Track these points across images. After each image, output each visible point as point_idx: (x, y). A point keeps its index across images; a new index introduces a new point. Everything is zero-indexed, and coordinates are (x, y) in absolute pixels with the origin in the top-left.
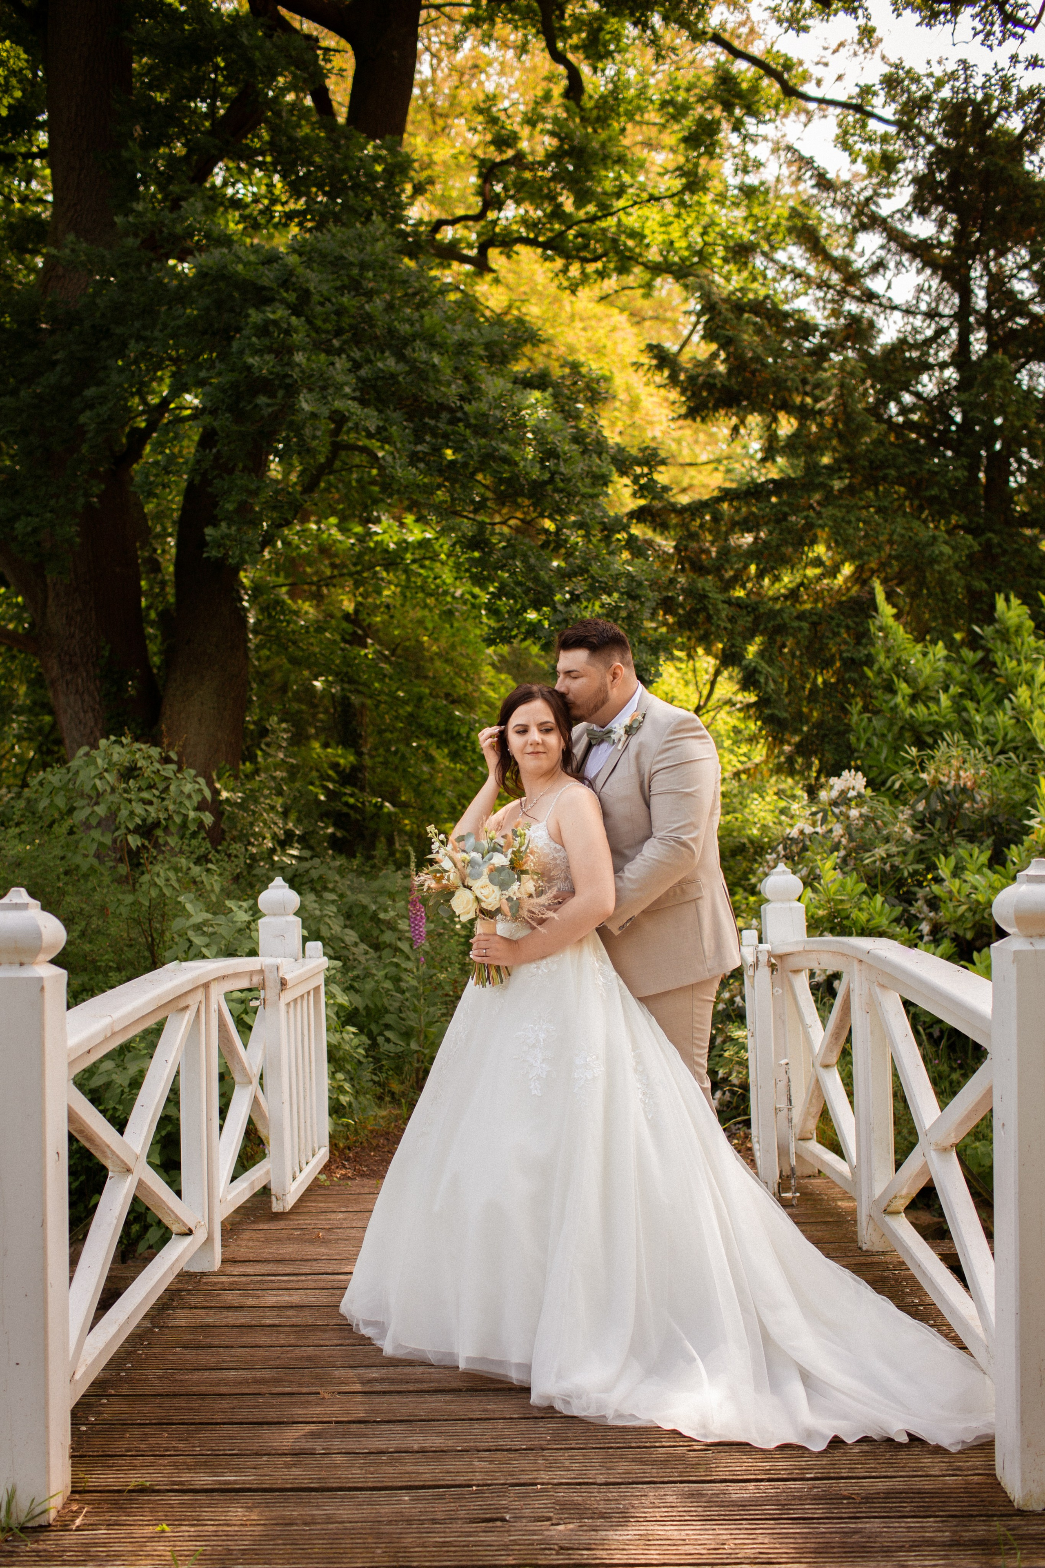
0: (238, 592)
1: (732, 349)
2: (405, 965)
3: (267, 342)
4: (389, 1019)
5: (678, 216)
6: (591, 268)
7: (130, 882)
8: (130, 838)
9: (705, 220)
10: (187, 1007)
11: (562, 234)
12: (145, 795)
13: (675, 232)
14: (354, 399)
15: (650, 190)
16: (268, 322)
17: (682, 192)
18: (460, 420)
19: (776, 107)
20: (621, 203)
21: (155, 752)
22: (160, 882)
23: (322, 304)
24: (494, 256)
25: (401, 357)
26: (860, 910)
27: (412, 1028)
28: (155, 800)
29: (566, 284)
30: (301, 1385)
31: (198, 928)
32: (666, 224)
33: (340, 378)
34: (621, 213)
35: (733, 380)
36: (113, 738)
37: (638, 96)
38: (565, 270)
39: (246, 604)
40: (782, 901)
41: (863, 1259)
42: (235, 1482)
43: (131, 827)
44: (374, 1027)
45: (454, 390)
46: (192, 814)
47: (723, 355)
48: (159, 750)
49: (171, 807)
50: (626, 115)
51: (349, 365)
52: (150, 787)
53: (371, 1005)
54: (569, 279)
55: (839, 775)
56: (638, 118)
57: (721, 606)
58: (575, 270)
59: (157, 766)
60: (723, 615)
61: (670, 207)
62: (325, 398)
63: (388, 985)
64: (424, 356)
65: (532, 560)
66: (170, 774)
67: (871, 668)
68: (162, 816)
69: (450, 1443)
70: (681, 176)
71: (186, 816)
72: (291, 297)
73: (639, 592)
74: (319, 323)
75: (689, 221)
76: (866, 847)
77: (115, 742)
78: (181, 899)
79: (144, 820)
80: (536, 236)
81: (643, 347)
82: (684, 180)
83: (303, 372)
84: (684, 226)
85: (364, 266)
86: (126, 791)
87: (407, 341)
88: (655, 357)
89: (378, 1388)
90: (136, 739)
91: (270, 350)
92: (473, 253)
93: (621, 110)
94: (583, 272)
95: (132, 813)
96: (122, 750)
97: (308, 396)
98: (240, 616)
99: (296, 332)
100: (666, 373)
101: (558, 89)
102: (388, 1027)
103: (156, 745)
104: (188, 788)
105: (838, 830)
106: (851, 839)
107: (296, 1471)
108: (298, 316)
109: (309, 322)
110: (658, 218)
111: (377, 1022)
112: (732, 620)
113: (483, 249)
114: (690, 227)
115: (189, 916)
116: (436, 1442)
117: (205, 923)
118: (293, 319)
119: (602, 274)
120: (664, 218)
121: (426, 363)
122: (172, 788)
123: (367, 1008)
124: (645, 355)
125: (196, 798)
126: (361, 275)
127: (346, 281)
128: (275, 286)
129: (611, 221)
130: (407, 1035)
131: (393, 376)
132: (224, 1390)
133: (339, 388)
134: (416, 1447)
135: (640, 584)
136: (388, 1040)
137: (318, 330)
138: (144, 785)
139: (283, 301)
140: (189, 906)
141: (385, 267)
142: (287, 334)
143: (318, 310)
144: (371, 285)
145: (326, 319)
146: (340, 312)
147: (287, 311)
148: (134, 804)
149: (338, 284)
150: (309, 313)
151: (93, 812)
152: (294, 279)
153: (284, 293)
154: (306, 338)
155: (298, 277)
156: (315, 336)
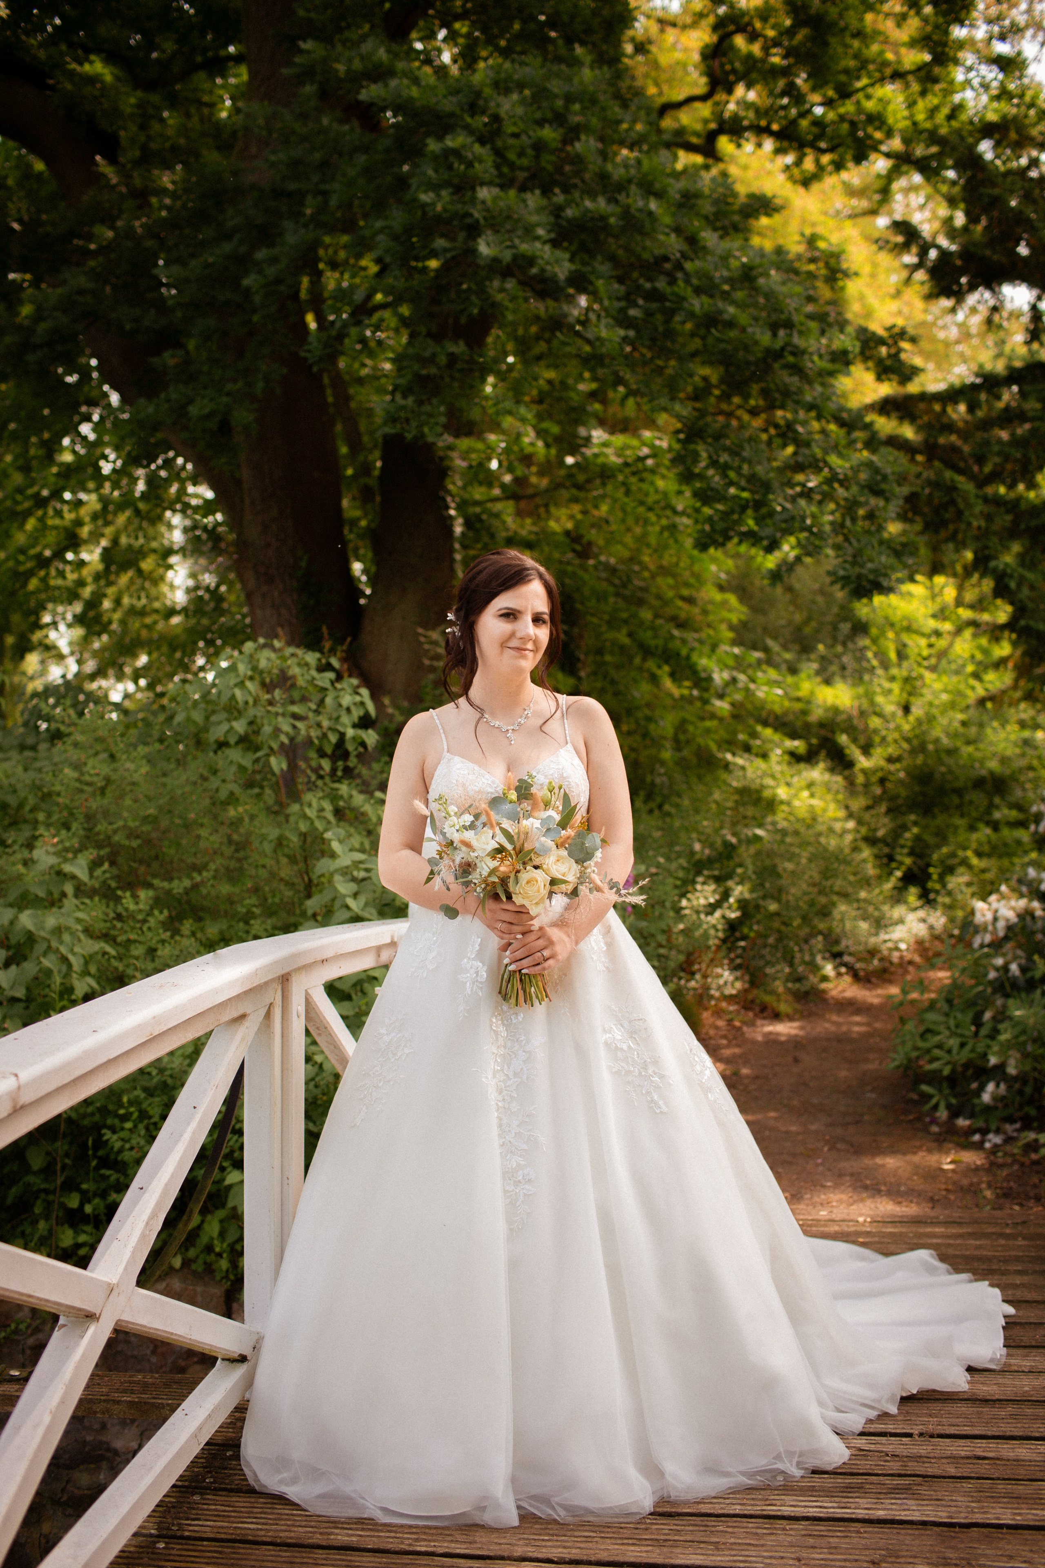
0: (444, 500)
1: (995, 214)
3: (445, 176)
6: (826, 159)
7: (278, 811)
8: (273, 761)
10: (243, 1017)
11: (794, 122)
12: (295, 709)
13: (920, 114)
15: (895, 65)
16: (448, 152)
20: (861, 82)
21: (312, 658)
22: (311, 813)
23: (516, 136)
24: (724, 144)
25: (612, 200)
28: (311, 715)
29: (799, 177)
31: (345, 871)
32: (910, 104)
33: (532, 219)
34: (860, 95)
36: (261, 640)
38: (798, 163)
39: (452, 512)
43: (275, 746)
45: (673, 244)
46: (350, 732)
48: (317, 655)
49: (326, 723)
51: (545, 204)
52: (304, 699)
54: (803, 172)
58: (809, 162)
59: (314, 673)
62: (510, 240)
64: (641, 204)
66: (327, 685)
68: (314, 733)
70: (928, 47)
71: (342, 735)
72: (477, 123)
73: (884, 486)
74: (512, 156)
77: (265, 646)
78: (328, 835)
79: (292, 739)
80: (769, 124)
82: (931, 52)
83: (487, 210)
85: (569, 99)
86: (271, 703)
87: (622, 187)
88: (901, 234)
90: (289, 643)
91: (449, 186)
92: (701, 141)
94: (818, 164)
95: (277, 730)
96: (273, 655)
97: (491, 239)
98: (446, 524)
99: (481, 161)
103: (314, 650)
104: (347, 700)
108: (484, 144)
109: (498, 153)
110: (902, 97)
112: (989, 518)
113: (711, 137)
115: (333, 855)
117: (357, 864)
118: (478, 147)
119: (839, 166)
120: (908, 97)
121: (640, 210)
122: (329, 701)
125: (357, 713)
126: (566, 108)
127: (549, 115)
128: (457, 110)
129: (850, 104)
131: (603, 218)
135: (885, 478)
137: (512, 166)
138: (296, 695)
139: (467, 128)
140: (335, 846)
141: (594, 101)
142: (470, 165)
143: (511, 141)
144: (577, 119)
145: (521, 154)
146: (539, 146)
147: (469, 140)
148: (280, 719)
149: (538, 115)
150: (499, 143)
151: (232, 728)
152: (481, 102)
153: (469, 120)
154: (494, 171)
155: (486, 100)
156: (505, 170)
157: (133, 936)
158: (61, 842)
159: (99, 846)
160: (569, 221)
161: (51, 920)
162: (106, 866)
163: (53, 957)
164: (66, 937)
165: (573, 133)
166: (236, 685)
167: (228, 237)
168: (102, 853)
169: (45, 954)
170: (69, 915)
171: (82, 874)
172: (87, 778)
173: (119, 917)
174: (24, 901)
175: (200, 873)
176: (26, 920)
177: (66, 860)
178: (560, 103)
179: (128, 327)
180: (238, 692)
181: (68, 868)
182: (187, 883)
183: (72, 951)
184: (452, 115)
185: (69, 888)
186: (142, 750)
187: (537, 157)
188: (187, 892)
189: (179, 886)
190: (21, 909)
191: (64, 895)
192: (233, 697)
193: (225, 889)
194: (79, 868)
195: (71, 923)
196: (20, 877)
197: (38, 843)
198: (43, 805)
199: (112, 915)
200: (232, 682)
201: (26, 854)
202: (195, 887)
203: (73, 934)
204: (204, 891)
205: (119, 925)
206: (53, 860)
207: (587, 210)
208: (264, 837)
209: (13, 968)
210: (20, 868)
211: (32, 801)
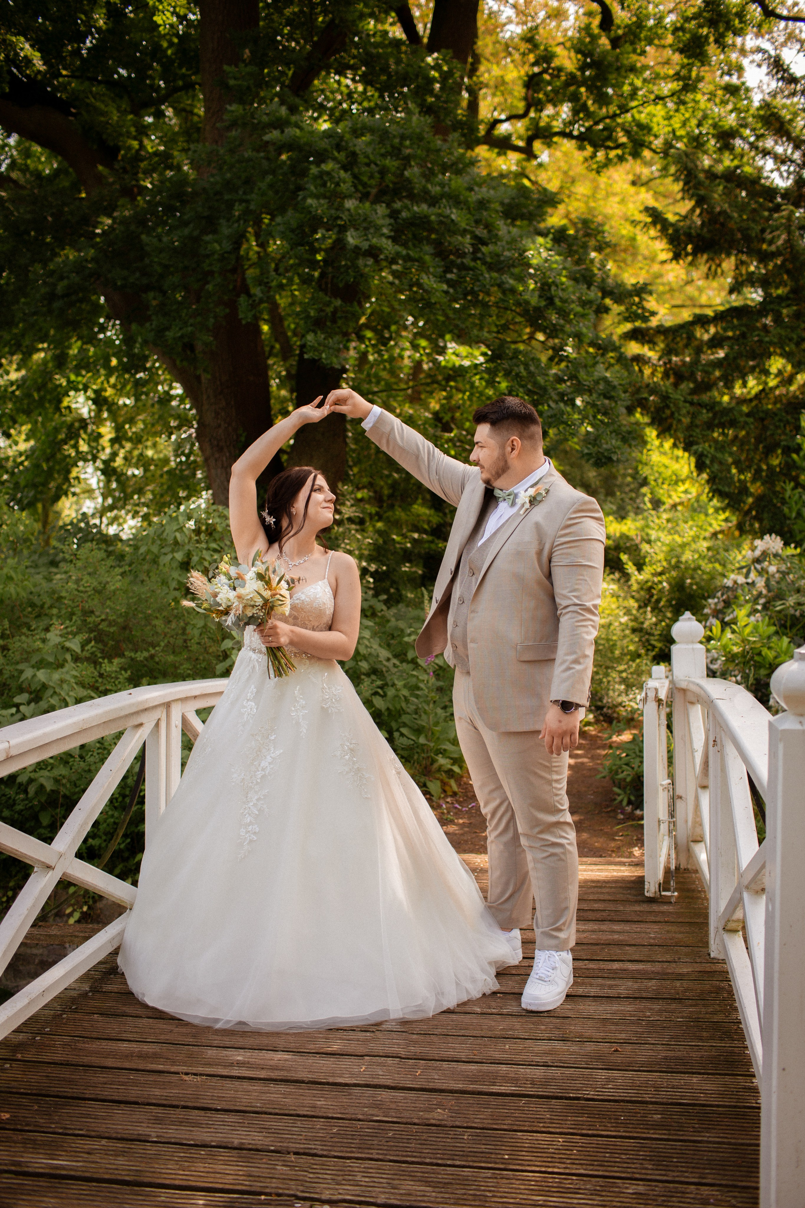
1: (704, 206)
2: (422, 677)
3: (322, 190)
4: (405, 718)
5: (677, 111)
6: (613, 154)
9: (700, 114)
10: (141, 725)
11: (591, 129)
13: (676, 123)
14: (388, 237)
15: (657, 92)
16: (322, 173)
17: (681, 91)
18: (479, 259)
19: (760, 26)
20: (634, 104)
23: (368, 165)
24: (537, 145)
26: (769, 648)
27: (423, 727)
29: (595, 166)
30: (174, 1063)
32: (669, 118)
33: (380, 222)
34: (635, 111)
35: (705, 230)
37: (656, 25)
38: (594, 156)
40: (687, 643)
41: (708, 967)
42: (62, 1167)
44: (394, 725)
47: (698, 211)
50: (646, 39)
51: (387, 212)
53: (391, 707)
54: (596, 162)
55: (762, 538)
56: (656, 42)
57: (681, 404)
58: (601, 155)
60: (684, 411)
61: (670, 105)
62: (366, 235)
63: (405, 692)
65: (532, 368)
67: (798, 454)
69: (267, 1142)
70: (678, 80)
72: (341, 156)
73: (613, 394)
74: (365, 179)
75: (687, 115)
76: (780, 596)
80: (572, 131)
81: (642, 208)
82: (681, 83)
83: (351, 215)
84: (683, 119)
85: (403, 137)
88: (650, 216)
89: (235, 1072)
91: (325, 197)
92: (521, 144)
93: (642, 35)
94: (607, 158)
97: (354, 234)
99: (344, 182)
100: (659, 227)
101: (596, 21)
102: (405, 725)
105: (761, 583)
106: (769, 590)
107: (121, 1161)
108: (346, 171)
109: (355, 176)
110: (663, 113)
111: (396, 721)
113: (530, 141)
114: (688, 120)
116: (256, 1138)
118: (342, 172)
119: (621, 159)
120: (668, 113)
123: (388, 709)
124: (644, 214)
126: (401, 144)
127: (390, 150)
128: (329, 148)
129: (628, 116)
130: (418, 731)
131: (426, 217)
132: (109, 1062)
133: (378, 228)
134: (236, 1142)
135: (614, 387)
136: (402, 735)
137: (365, 185)
139: (335, 159)
141: (420, 138)
142: (337, 184)
143: (364, 169)
144: (408, 151)
145: (371, 177)
146: (383, 172)
147: (337, 166)
148: (204, 552)
149: (383, 151)
150: (356, 170)
151: (173, 558)
152: (343, 144)
153: (336, 154)
154: (353, 189)
155: (347, 142)
156: (360, 188)
157: (109, 687)
158: (66, 628)
159: (91, 631)
160: (404, 220)
161: (56, 676)
162: (93, 643)
163: (56, 698)
164: (65, 686)
165: (407, 161)
166: (177, 530)
167: (186, 224)
168: (92, 635)
169: (52, 696)
170: (67, 672)
171: (76, 648)
172: (81, 588)
173: (101, 675)
174: (41, 664)
175: (154, 648)
176: (42, 675)
177: (68, 640)
178: (397, 141)
179: (119, 283)
180: (178, 535)
181: (68, 644)
182: (146, 654)
183: (68, 694)
184: (326, 150)
185: (68, 657)
186: (118, 570)
187: (382, 178)
188: (146, 659)
189: (141, 656)
190: (38, 669)
191: (65, 660)
192: (175, 538)
193: (171, 658)
194: (74, 645)
195: (68, 677)
196: (39, 650)
197: (52, 629)
198: (57, 604)
199: (96, 673)
200: (175, 528)
201: (42, 635)
202: (152, 657)
203: (69, 684)
204: (157, 659)
205: (100, 680)
206: (58, 640)
207: (416, 213)
208: (194, 626)
209: (33, 704)
210: (39, 644)
211: (49, 602)
